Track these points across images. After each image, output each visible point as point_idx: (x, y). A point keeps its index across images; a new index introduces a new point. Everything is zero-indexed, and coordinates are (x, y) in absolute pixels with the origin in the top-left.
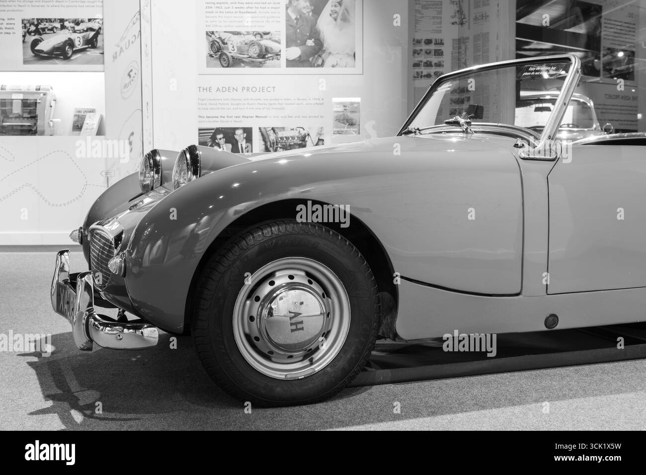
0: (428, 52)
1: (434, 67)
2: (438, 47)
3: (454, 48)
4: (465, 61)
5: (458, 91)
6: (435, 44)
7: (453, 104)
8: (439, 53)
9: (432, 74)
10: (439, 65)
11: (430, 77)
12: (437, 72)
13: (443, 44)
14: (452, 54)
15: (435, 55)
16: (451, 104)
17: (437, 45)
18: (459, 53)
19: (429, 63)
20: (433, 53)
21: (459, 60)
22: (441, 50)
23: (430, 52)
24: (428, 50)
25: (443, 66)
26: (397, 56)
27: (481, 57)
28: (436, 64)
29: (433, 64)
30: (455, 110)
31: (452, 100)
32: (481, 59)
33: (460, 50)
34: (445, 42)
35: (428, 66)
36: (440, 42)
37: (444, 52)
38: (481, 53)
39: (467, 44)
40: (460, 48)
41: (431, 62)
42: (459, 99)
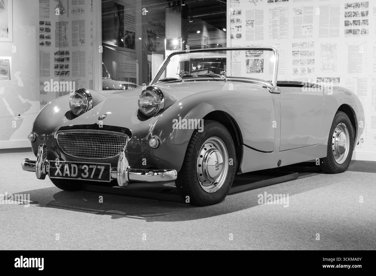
0: (42, 29)
1: (45, 39)
2: (47, 27)
3: (56, 28)
4: (65, 36)
5: (59, 53)
6: (46, 25)
7: (56, 61)
8: (48, 30)
9: (44, 43)
10: (48, 37)
11: (43, 45)
12: (47, 42)
13: (50, 25)
14: (56, 31)
15: (46, 31)
16: (55, 61)
17: (47, 25)
18: (60, 30)
19: (42, 36)
20: (45, 30)
21: (60, 35)
22: (49, 28)
23: (43, 30)
24: (42, 28)
25: (51, 38)
26: (33, 31)
27: (78, 34)
28: (46, 36)
29: (45, 37)
30: (58, 65)
31: (55, 59)
32: (78, 35)
33: (60, 29)
34: (51, 23)
35: (42, 38)
36: (48, 23)
37: (51, 30)
38: (78, 32)
39: (66, 26)
40: (60, 28)
41: (43, 36)
42: (59, 58)
